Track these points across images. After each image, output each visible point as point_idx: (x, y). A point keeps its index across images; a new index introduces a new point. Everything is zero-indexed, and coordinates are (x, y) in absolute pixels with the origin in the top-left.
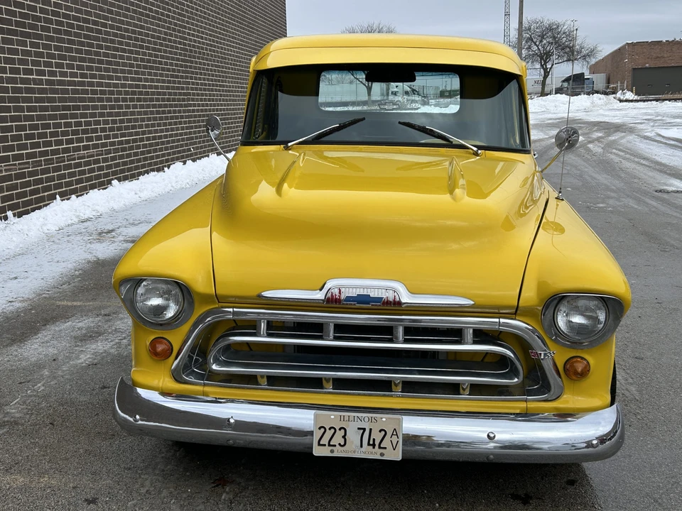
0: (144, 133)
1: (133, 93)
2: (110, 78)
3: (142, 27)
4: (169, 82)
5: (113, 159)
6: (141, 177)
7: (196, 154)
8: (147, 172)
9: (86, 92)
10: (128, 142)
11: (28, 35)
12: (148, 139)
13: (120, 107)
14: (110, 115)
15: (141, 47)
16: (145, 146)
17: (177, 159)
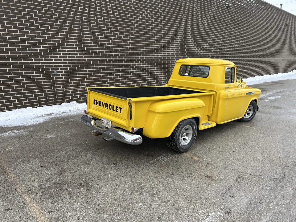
0: (250, 69)
1: (248, 62)
2: (244, 59)
3: (253, 49)
4: (258, 59)
5: (242, 74)
6: (247, 78)
7: (263, 74)
8: (249, 77)
9: (238, 62)
10: (245, 71)
11: (229, 53)
12: (250, 71)
13: (245, 65)
14: (242, 66)
15: (252, 53)
16: (249, 72)
17: (257, 75)
